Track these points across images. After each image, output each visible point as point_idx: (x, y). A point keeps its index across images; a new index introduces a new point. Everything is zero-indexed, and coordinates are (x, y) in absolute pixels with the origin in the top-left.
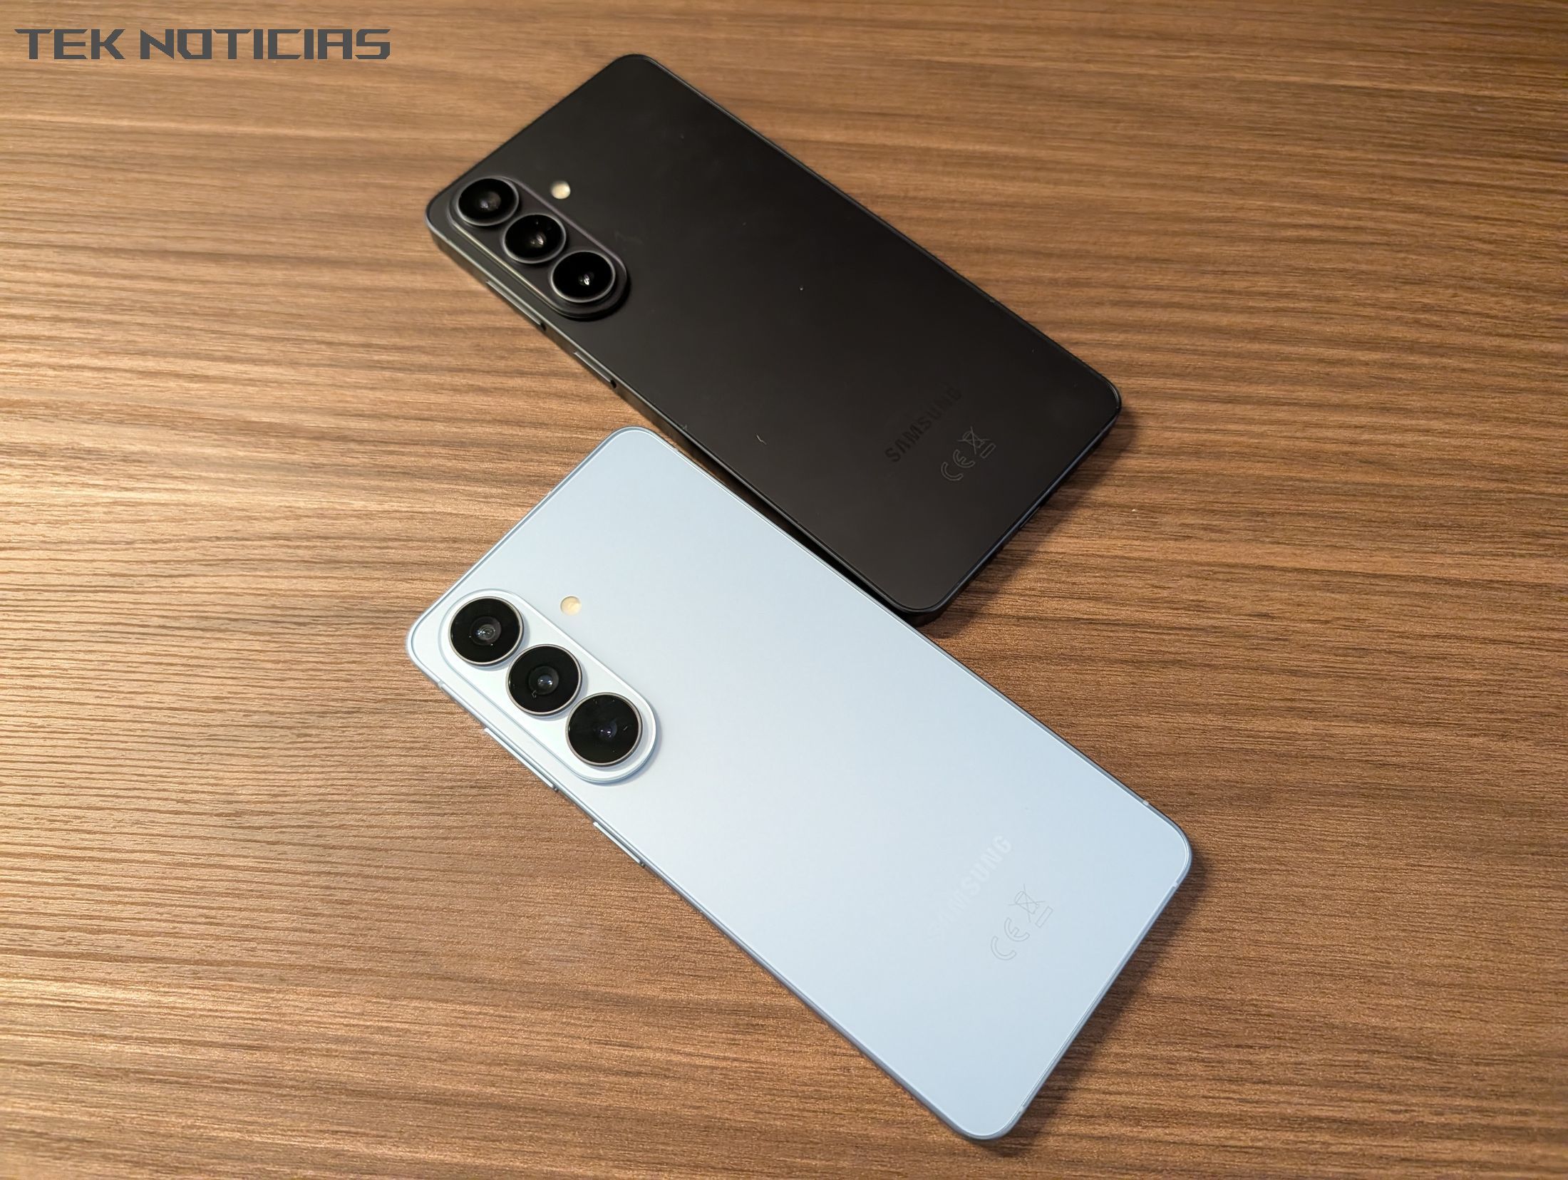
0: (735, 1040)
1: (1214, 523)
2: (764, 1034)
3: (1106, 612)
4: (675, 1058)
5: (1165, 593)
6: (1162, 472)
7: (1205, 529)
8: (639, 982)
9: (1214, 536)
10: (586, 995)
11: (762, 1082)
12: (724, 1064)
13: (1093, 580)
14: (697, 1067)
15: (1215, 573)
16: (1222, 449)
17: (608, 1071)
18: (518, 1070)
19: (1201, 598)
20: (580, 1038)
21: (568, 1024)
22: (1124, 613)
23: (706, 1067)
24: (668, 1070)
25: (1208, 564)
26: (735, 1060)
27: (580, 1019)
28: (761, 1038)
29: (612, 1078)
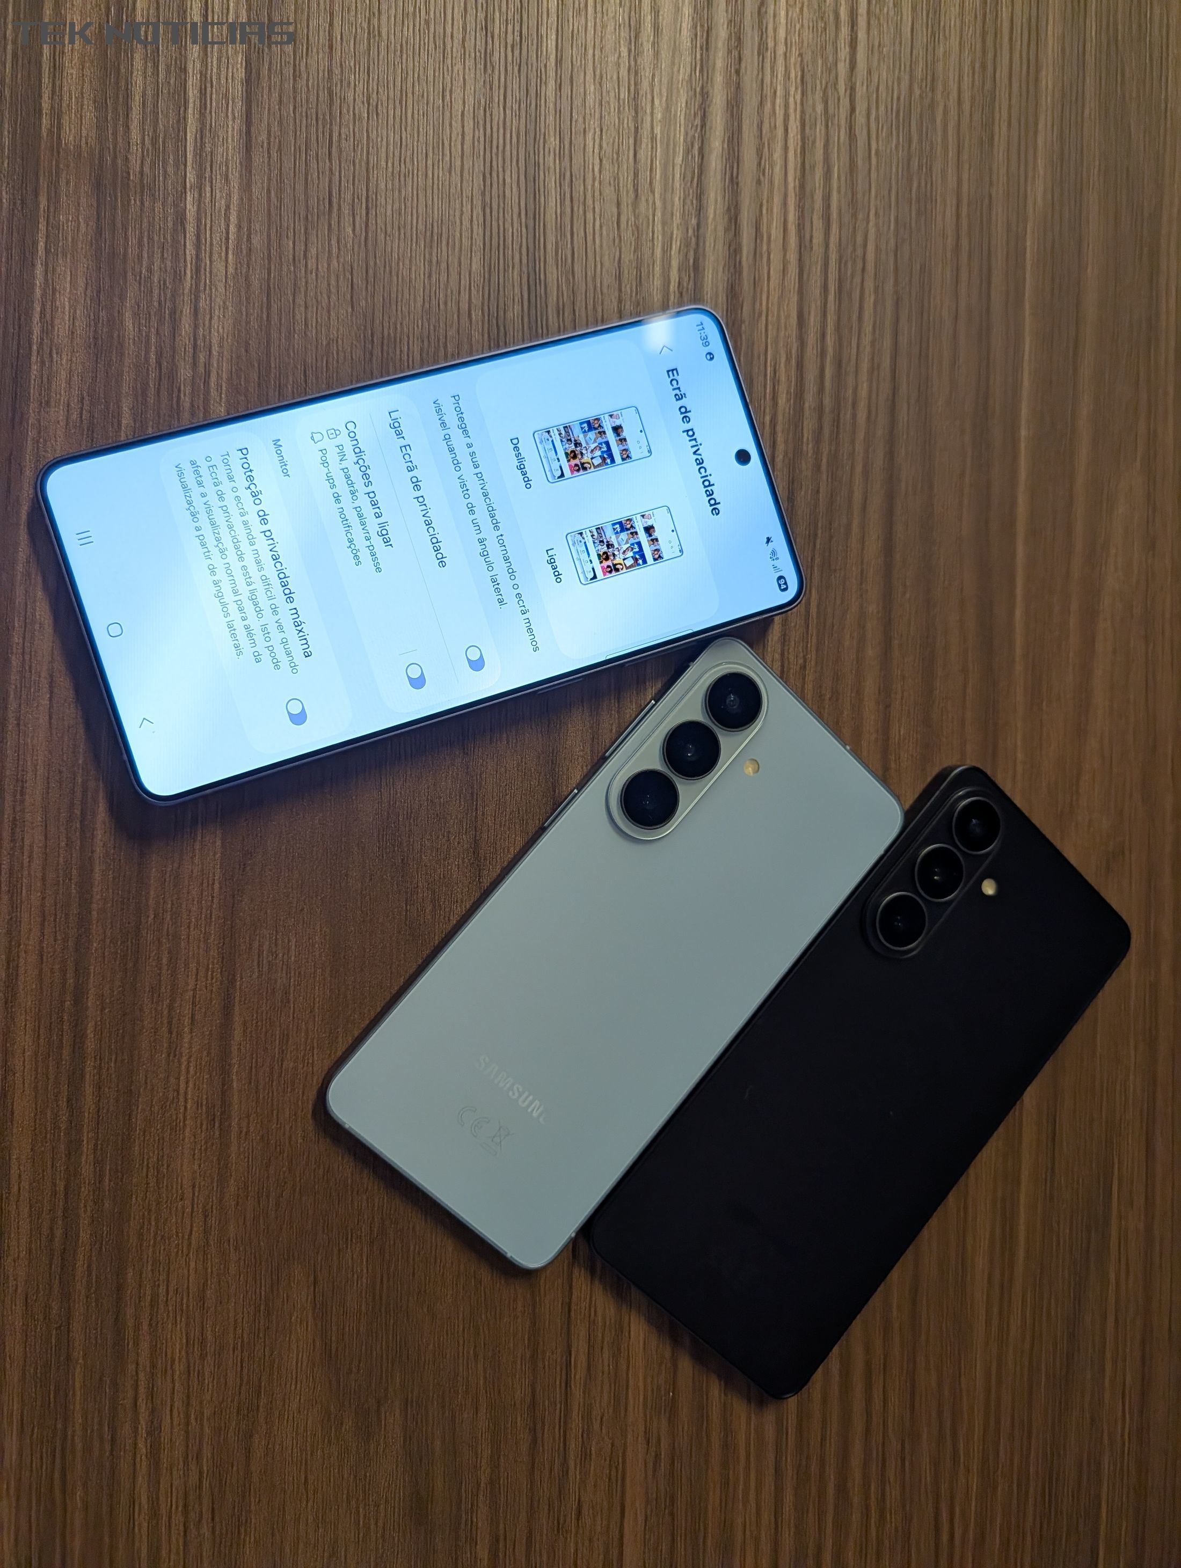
0: (202, 1106)
1: (662, 1464)
2: (207, 1129)
3: (578, 1377)
4: (184, 1059)
5: (596, 1426)
6: (708, 1416)
7: (656, 1455)
8: (245, 1023)
9: (650, 1465)
10: (232, 981)
11: (169, 1131)
12: (182, 1099)
13: (606, 1363)
14: (178, 1079)
15: (617, 1468)
16: (731, 1466)
17: (171, 1007)
18: (168, 935)
19: (593, 1457)
20: (197, 981)
21: (207, 970)
22: (577, 1392)
23: (179, 1085)
24: (175, 1056)
25: (624, 1462)
26: (186, 1108)
27: (212, 979)
28: (204, 1127)
29: (166, 1012)
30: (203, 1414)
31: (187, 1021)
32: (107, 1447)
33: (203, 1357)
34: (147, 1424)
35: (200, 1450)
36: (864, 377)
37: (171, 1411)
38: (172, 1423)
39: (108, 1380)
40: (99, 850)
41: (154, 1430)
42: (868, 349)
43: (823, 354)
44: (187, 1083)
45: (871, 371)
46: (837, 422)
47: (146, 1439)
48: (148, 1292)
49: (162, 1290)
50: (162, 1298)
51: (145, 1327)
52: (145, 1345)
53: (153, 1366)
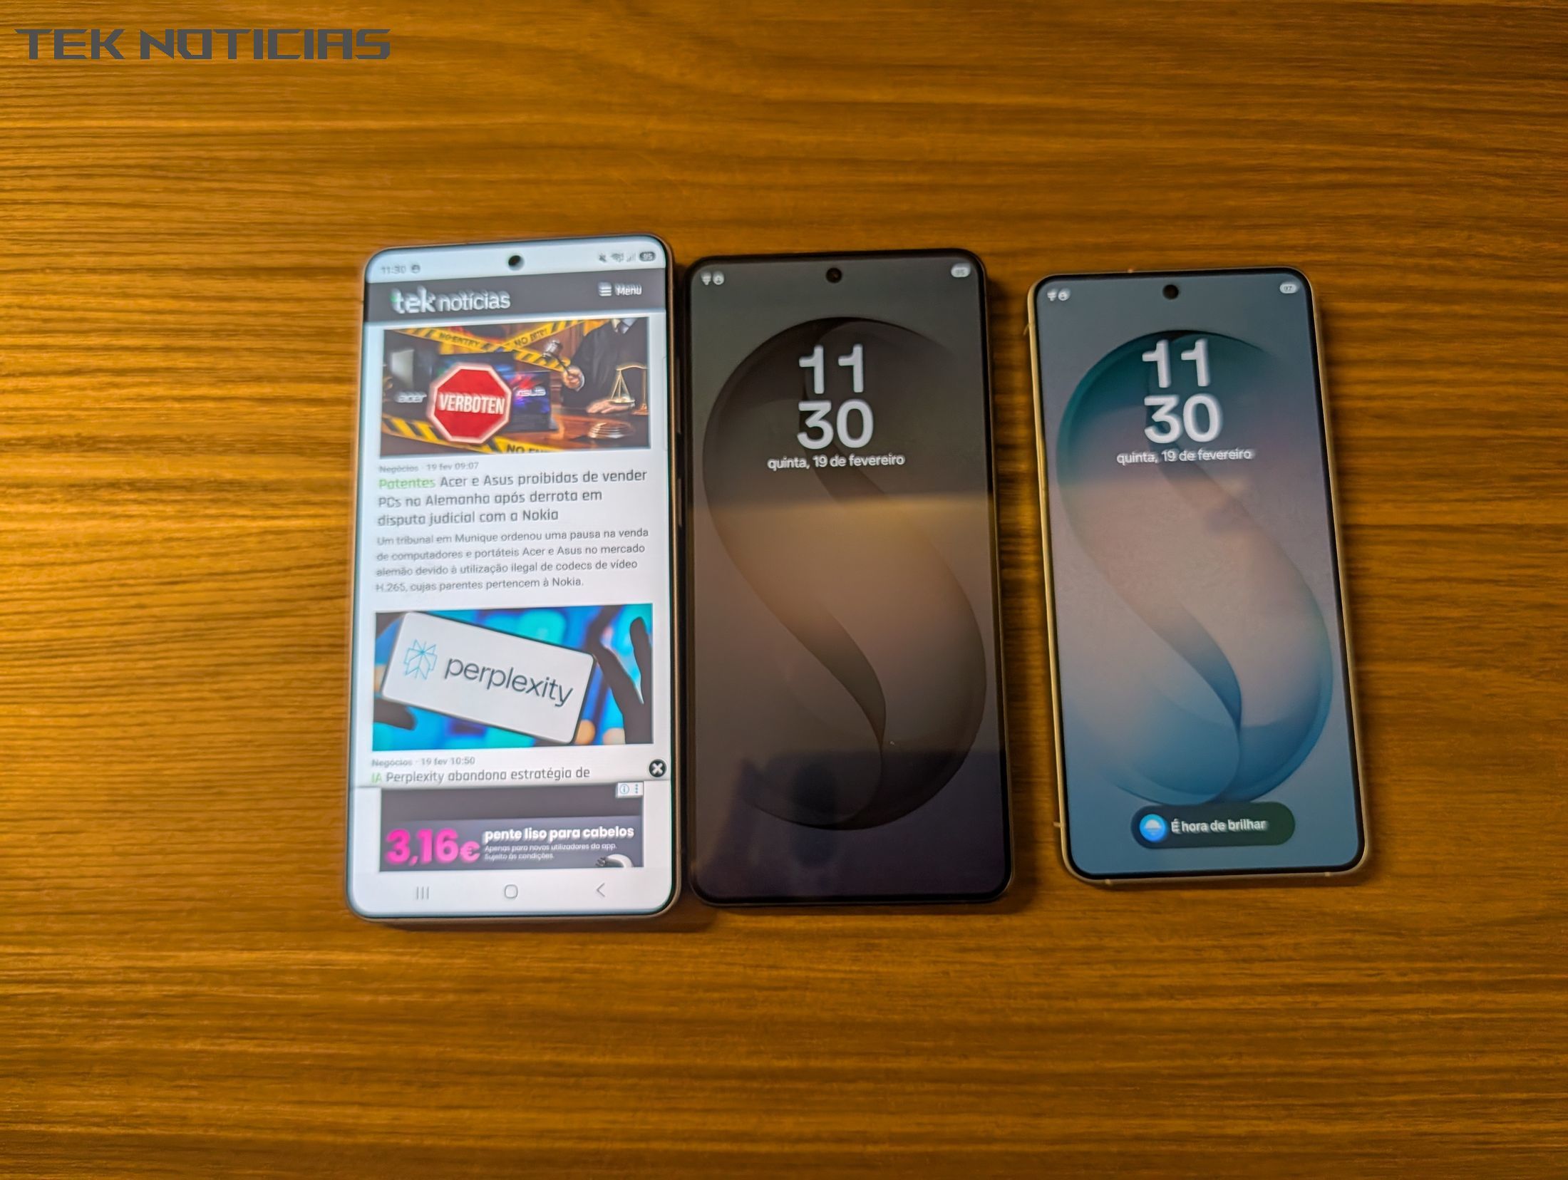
31: (774, 973)
32: (1182, 1036)
36: (130, 303)
39: (1118, 1038)
40: (608, 1059)
41: (1169, 992)
42: (103, 299)
43: (107, 348)
44: (835, 971)
45: (126, 296)
46: (179, 332)
47: (1177, 999)
53: (1107, 995)
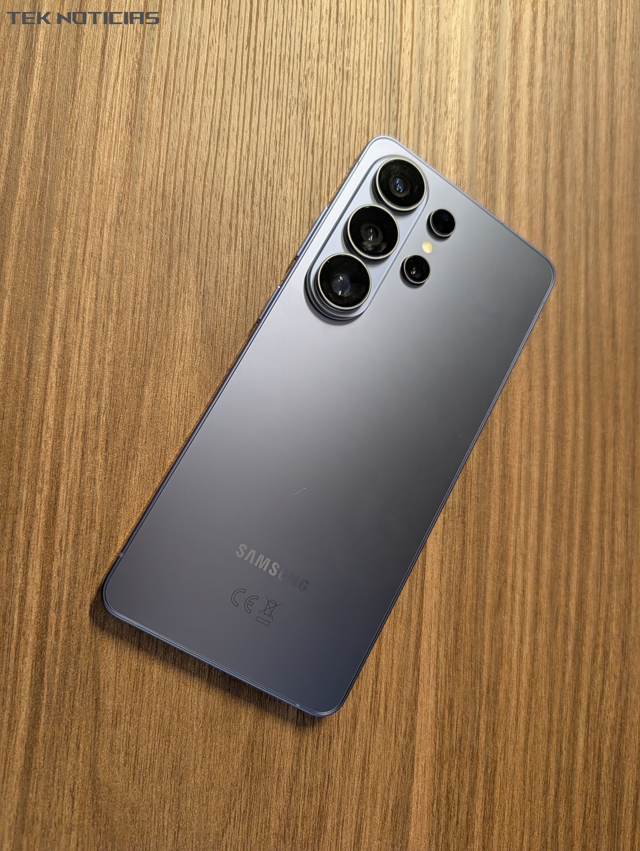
30: (104, 359)
33: (109, 312)
34: (58, 358)
35: (100, 389)
37: (80, 350)
38: (79, 362)
48: (69, 250)
49: (80, 251)
50: (80, 257)
51: (64, 278)
52: (62, 293)
